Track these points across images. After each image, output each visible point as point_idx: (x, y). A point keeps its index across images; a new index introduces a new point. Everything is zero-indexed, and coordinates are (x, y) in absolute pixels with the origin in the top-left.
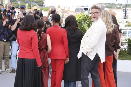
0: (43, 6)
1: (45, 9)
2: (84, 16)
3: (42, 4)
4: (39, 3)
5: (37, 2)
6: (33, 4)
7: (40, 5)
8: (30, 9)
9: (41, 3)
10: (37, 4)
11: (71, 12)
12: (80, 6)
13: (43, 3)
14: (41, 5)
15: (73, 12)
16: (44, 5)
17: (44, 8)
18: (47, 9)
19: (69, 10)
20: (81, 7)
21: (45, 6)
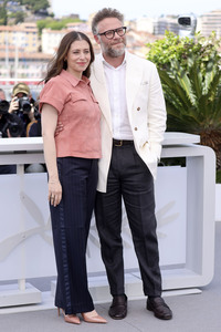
0: (46, 14)
1: (53, 24)
2: (178, 42)
3: (45, 8)
4: (33, 5)
5: (28, 3)
6: (15, 8)
7: (36, 12)
8: (5, 24)
9: (38, 6)
10: (27, 8)
11: (139, 33)
12: (168, 16)
13: (47, 6)
14: (41, 11)
15: (146, 33)
16: (50, 10)
17: (49, 22)
18: (59, 24)
19: (133, 27)
20: (174, 17)
21: (52, 16)
